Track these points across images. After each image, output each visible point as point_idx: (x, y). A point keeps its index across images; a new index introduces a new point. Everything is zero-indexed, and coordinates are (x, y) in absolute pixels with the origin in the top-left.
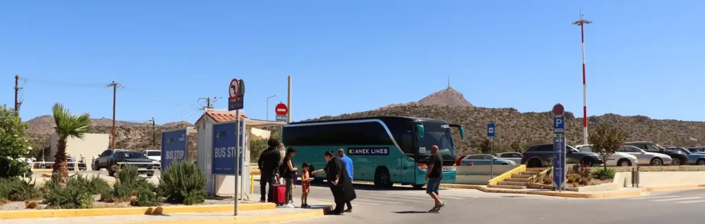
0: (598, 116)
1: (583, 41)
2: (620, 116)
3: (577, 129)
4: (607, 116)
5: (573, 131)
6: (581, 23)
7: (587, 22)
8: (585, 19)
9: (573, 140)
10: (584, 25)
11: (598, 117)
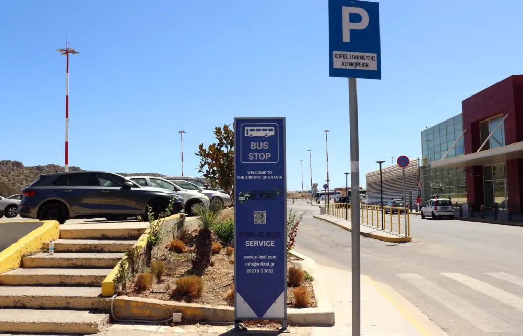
0: (43, 165)
1: (67, 72)
2: (60, 167)
3: (26, 176)
4: (49, 166)
5: (22, 177)
6: (67, 52)
7: (74, 52)
8: (72, 47)
9: (22, 184)
10: (70, 54)
11: (43, 167)
